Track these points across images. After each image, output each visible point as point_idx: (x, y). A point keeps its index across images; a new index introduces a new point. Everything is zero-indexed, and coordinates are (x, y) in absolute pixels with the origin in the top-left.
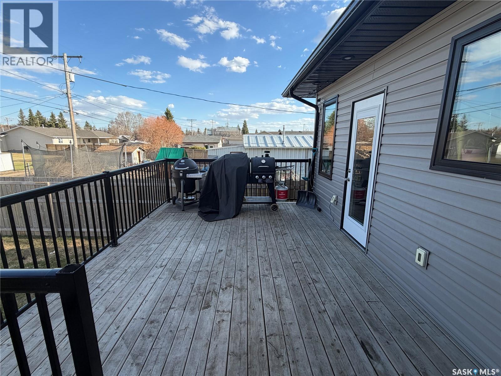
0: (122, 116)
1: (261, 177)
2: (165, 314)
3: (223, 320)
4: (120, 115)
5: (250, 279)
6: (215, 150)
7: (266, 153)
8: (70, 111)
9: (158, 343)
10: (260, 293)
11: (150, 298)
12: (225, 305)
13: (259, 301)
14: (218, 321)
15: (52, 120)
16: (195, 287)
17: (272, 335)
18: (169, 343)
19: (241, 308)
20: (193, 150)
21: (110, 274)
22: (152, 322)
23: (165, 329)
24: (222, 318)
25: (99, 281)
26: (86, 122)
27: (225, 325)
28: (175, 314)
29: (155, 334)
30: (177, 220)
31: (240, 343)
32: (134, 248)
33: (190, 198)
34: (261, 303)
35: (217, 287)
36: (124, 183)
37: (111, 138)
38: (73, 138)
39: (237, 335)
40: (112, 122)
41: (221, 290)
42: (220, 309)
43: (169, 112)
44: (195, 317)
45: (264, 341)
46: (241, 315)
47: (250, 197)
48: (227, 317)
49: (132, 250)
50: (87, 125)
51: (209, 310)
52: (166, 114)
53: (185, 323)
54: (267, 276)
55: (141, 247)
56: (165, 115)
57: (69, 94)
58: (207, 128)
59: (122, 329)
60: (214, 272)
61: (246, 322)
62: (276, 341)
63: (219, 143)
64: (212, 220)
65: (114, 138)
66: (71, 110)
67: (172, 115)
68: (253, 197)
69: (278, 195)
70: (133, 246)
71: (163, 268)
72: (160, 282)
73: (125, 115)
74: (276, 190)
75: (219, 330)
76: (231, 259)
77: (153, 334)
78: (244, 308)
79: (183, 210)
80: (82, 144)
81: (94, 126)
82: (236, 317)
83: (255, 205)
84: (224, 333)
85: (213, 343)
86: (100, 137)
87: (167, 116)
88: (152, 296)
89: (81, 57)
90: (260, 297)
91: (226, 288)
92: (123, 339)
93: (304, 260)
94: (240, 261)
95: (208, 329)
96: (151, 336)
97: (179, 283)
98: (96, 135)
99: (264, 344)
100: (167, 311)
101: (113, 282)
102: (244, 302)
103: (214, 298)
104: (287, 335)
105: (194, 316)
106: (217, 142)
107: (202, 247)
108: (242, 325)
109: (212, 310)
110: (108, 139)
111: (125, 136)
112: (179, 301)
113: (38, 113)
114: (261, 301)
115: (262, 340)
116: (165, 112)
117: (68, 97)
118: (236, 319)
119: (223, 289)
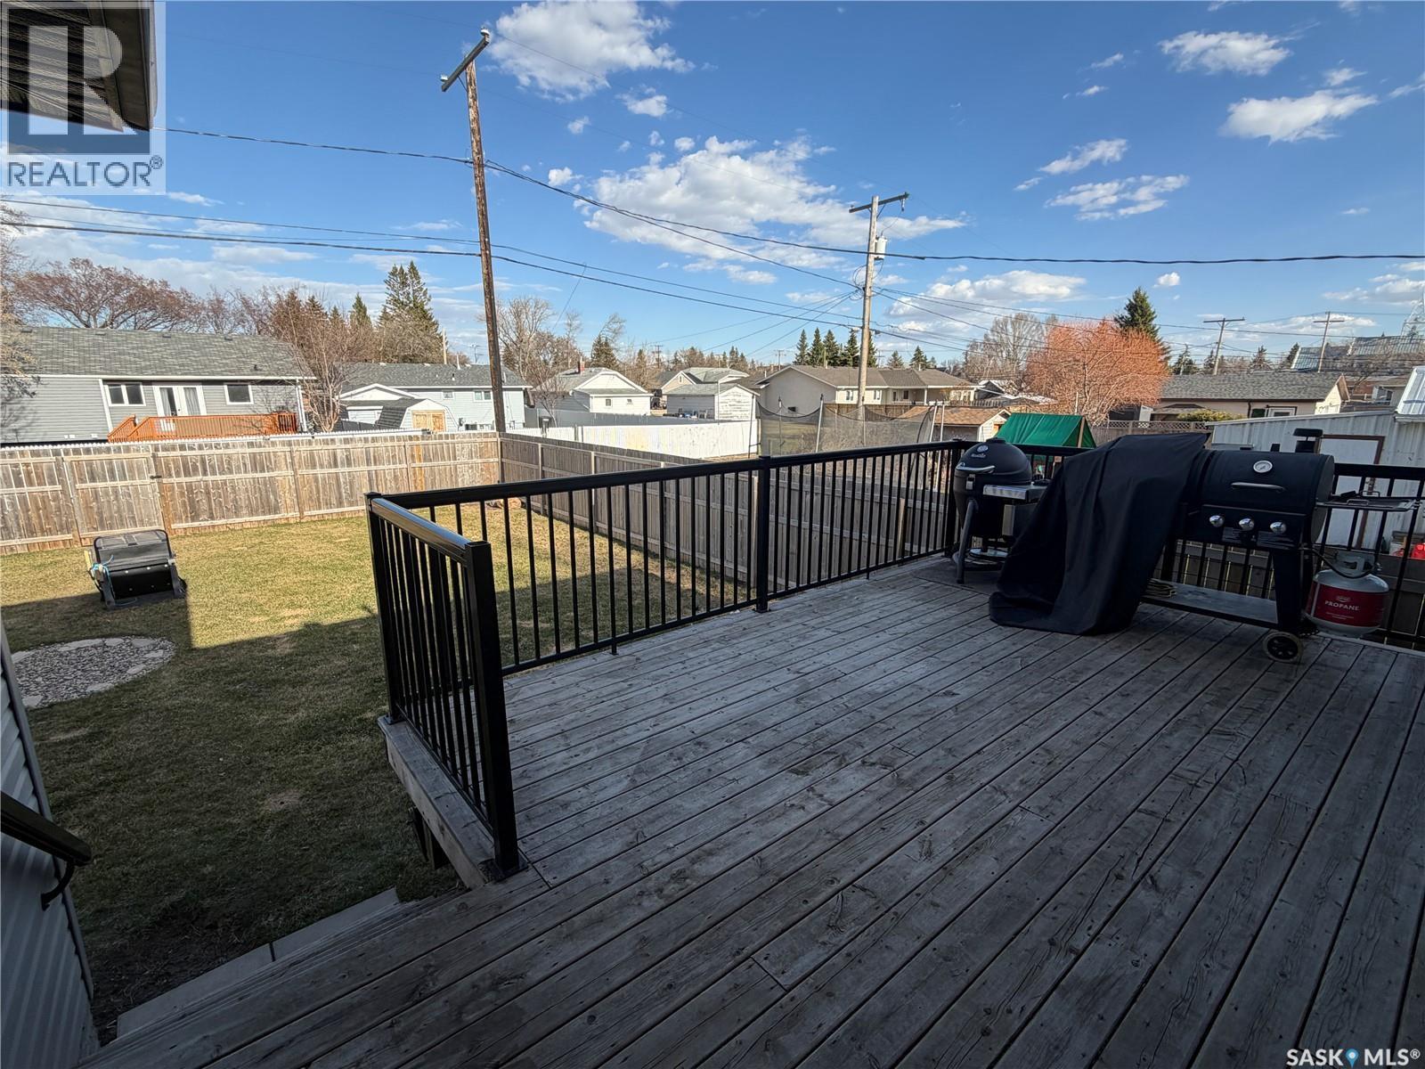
0: (1004, 330)
1: (1231, 521)
2: (727, 744)
3: (803, 808)
4: (999, 327)
5: (950, 778)
6: (1248, 425)
7: (1304, 439)
8: (863, 328)
9: (679, 773)
10: (938, 813)
11: (731, 711)
12: (835, 788)
13: (917, 824)
14: (793, 802)
15: (849, 350)
16: (817, 731)
17: (864, 889)
18: (692, 782)
19: (861, 812)
20: (1192, 424)
21: (714, 650)
22: (699, 744)
23: (705, 764)
24: (803, 803)
25: (691, 655)
26: (918, 350)
27: (797, 817)
28: (740, 751)
29: (686, 760)
30: (923, 599)
31: (790, 857)
32: (787, 625)
33: (990, 553)
34: (916, 831)
35: (859, 752)
36: (877, 495)
37: (954, 389)
38: (858, 389)
39: (799, 843)
40: (974, 346)
41: (859, 762)
42: (818, 789)
43: (1143, 300)
44: (764, 774)
45: (836, 886)
46: (845, 822)
47: (1193, 588)
48: (813, 807)
49: (779, 627)
50: (918, 356)
51: (796, 779)
52: (1129, 310)
53: (739, 773)
54: (1005, 794)
55: (800, 627)
56: (1126, 314)
57: (868, 290)
58: (1302, 345)
59: (658, 729)
60: (883, 725)
61: (841, 838)
62: (860, 905)
63: (1322, 400)
64: (1011, 623)
65: (962, 389)
66: (866, 327)
67: (1152, 310)
68: (1204, 589)
69: (1321, 601)
70: (788, 621)
71: (797, 675)
72: (771, 694)
73: (1012, 323)
74: (1316, 583)
75: (778, 817)
76: (954, 721)
77: (684, 759)
78: (867, 816)
79: (959, 582)
80: (891, 402)
81: (933, 358)
82: (832, 819)
83: (1220, 622)
84: (781, 827)
85: (749, 826)
86: (930, 387)
87: (1132, 315)
88: (734, 711)
89: (906, 196)
90: (928, 820)
91: (873, 764)
92: (648, 742)
93: (1193, 823)
94: (972, 734)
95: (763, 803)
96: (679, 759)
97: (798, 711)
98: (923, 379)
99: (830, 890)
100: (734, 741)
101: (706, 664)
102: (878, 808)
103: (830, 767)
104: (896, 913)
105: (762, 772)
106: (1311, 397)
107: (918, 670)
108: (828, 836)
109: (804, 781)
110: (949, 390)
111: (993, 382)
112: (768, 738)
113: (830, 336)
114: (921, 827)
115: (832, 882)
116: (1128, 302)
117: (865, 295)
118: (827, 822)
119: (864, 762)
